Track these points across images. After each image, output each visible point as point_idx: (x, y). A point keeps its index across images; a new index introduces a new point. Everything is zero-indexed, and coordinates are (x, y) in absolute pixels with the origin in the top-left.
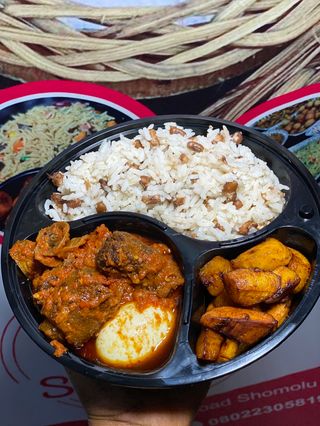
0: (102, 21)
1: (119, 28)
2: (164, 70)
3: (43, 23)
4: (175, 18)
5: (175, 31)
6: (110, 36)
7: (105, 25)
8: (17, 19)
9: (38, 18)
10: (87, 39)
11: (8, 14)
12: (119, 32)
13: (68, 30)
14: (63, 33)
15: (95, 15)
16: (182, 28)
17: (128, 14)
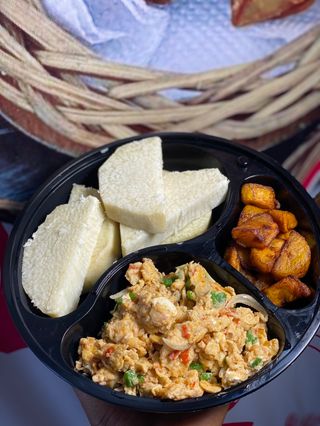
0: (199, 87)
1: (212, 92)
2: (252, 127)
3: (144, 101)
4: (262, 72)
5: (262, 85)
6: (206, 101)
7: (202, 90)
8: (120, 100)
9: (140, 95)
10: (184, 109)
11: (112, 98)
12: (213, 95)
13: (166, 102)
14: (163, 107)
15: (192, 82)
16: (269, 80)
17: (221, 75)
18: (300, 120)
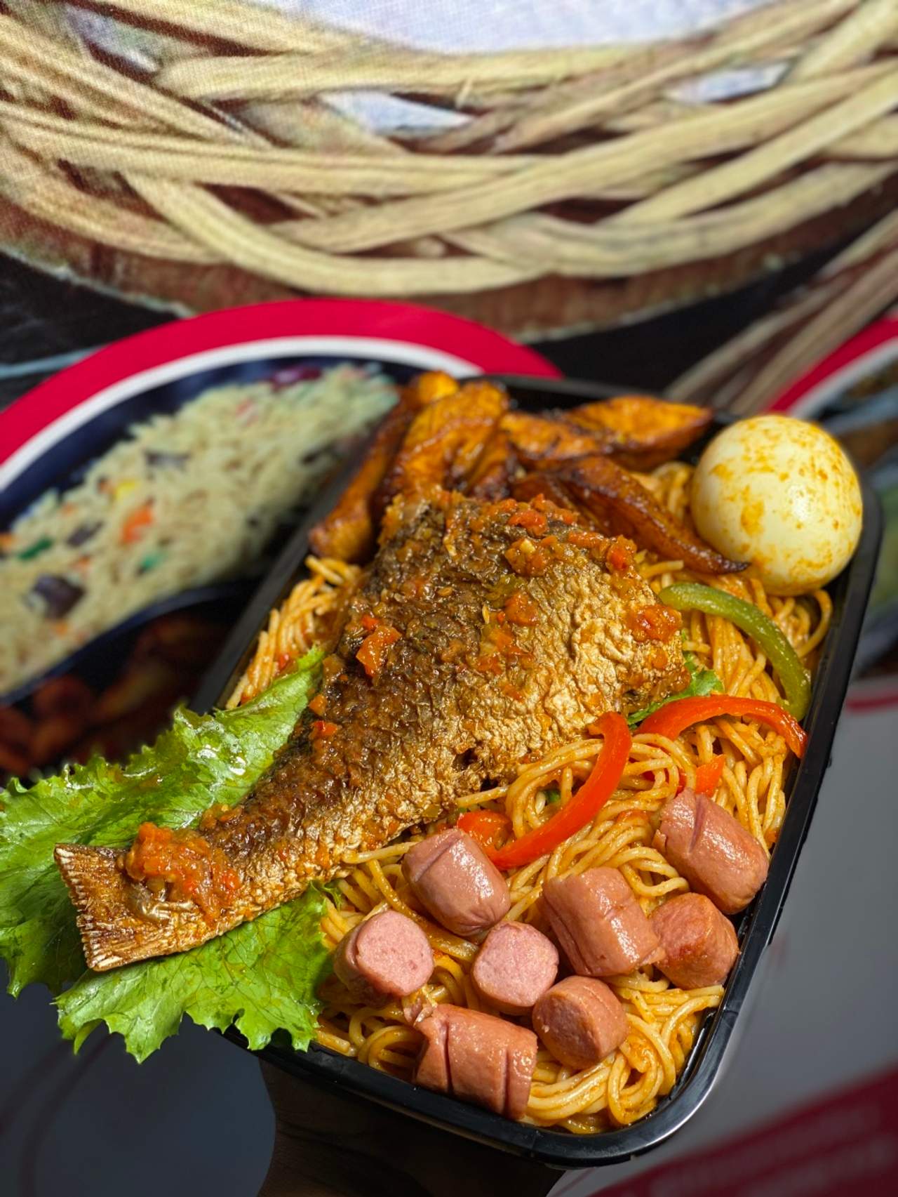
0: (461, 99)
1: (507, 119)
2: (615, 245)
3: (276, 118)
4: (675, 81)
5: (666, 118)
6: (477, 148)
7: (467, 110)
8: (195, 105)
9: (264, 99)
10: (405, 160)
11: (167, 93)
12: (503, 131)
13: (350, 133)
14: (335, 146)
15: (440, 79)
16: (691, 109)
17: (542, 71)
18: (769, 243)
